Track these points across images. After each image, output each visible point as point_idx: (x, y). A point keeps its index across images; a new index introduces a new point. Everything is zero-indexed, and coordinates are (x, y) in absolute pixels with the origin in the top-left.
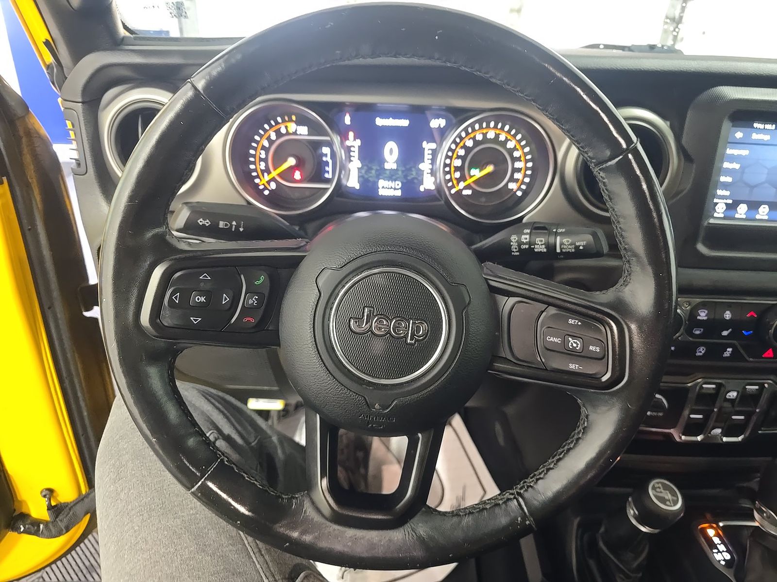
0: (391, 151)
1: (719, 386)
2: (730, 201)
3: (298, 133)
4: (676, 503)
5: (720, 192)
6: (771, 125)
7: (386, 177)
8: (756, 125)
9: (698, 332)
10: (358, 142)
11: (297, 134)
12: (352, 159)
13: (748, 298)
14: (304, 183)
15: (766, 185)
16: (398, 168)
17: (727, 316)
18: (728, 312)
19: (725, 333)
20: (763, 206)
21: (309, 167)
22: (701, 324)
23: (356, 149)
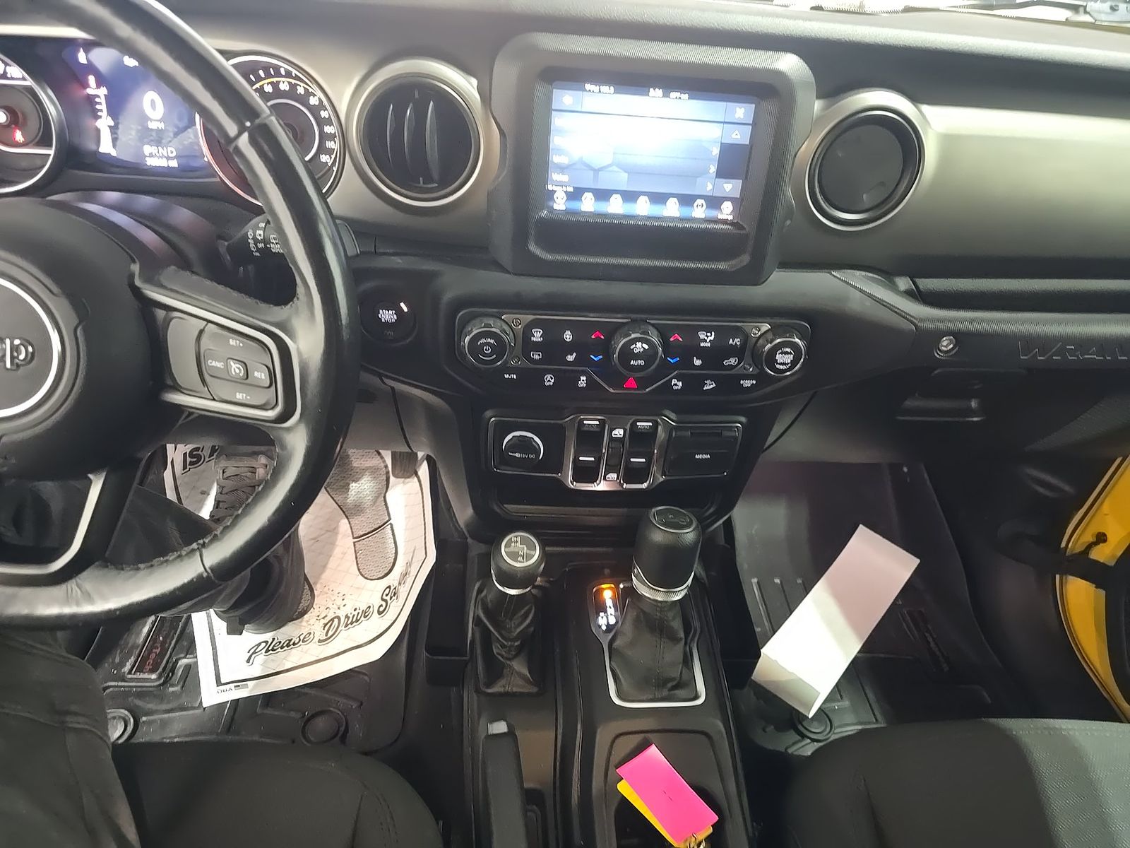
0: (153, 103)
1: (602, 423)
2: (570, 189)
3: (9, 76)
4: (529, 557)
5: (556, 177)
6: (608, 87)
7: (152, 141)
8: (588, 86)
9: (536, 357)
10: (103, 91)
11: (8, 78)
12: (99, 114)
13: (592, 315)
14: (30, 148)
15: (615, 168)
16: (167, 128)
17: (568, 337)
18: (568, 332)
19: (570, 358)
20: (614, 196)
21: (34, 123)
22: (537, 347)
23: (103, 100)
